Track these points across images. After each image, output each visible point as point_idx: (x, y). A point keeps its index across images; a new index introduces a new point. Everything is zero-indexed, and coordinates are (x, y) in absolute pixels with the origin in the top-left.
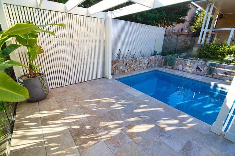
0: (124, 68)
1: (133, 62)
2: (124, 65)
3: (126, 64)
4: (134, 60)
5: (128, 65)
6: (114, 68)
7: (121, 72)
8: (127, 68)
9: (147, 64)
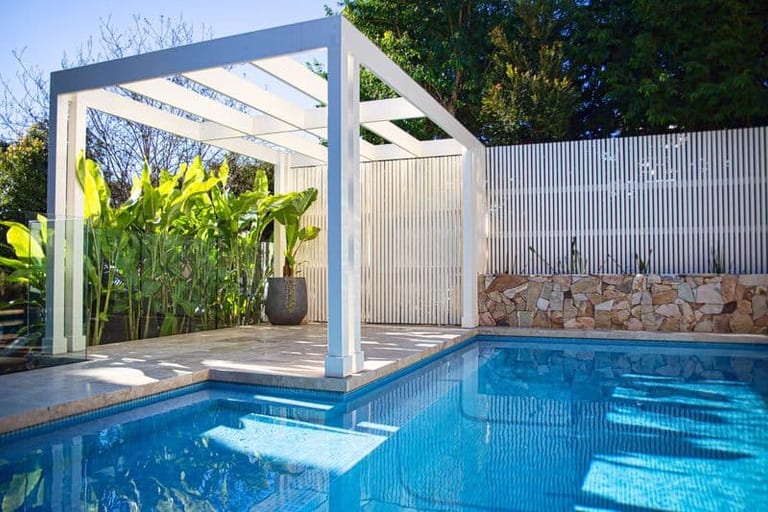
0: (556, 307)
1: (611, 288)
2: (554, 294)
3: (568, 295)
4: (612, 282)
5: (578, 297)
6: (508, 302)
7: (543, 323)
8: (571, 311)
9: (718, 310)
